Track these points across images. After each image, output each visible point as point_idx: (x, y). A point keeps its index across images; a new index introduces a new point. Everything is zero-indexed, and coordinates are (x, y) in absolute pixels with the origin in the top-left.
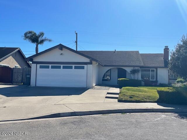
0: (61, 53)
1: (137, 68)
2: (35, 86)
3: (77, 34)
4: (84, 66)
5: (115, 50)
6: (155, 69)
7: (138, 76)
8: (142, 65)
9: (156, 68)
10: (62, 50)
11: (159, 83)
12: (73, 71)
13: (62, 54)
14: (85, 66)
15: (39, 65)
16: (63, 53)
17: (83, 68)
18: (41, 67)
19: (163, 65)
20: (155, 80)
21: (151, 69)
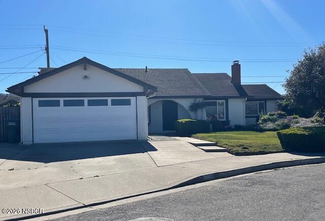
0: (84, 75)
1: (200, 100)
2: (32, 143)
3: (46, 31)
4: (130, 100)
5: (146, 67)
6: (224, 101)
7: (202, 115)
8: (208, 94)
9: (226, 99)
10: (85, 69)
11: (232, 124)
12: (110, 110)
13: (86, 77)
14: (133, 99)
15: (36, 100)
16: (87, 75)
17: (128, 103)
18: (41, 104)
19: (236, 93)
20: (225, 120)
21: (218, 101)
